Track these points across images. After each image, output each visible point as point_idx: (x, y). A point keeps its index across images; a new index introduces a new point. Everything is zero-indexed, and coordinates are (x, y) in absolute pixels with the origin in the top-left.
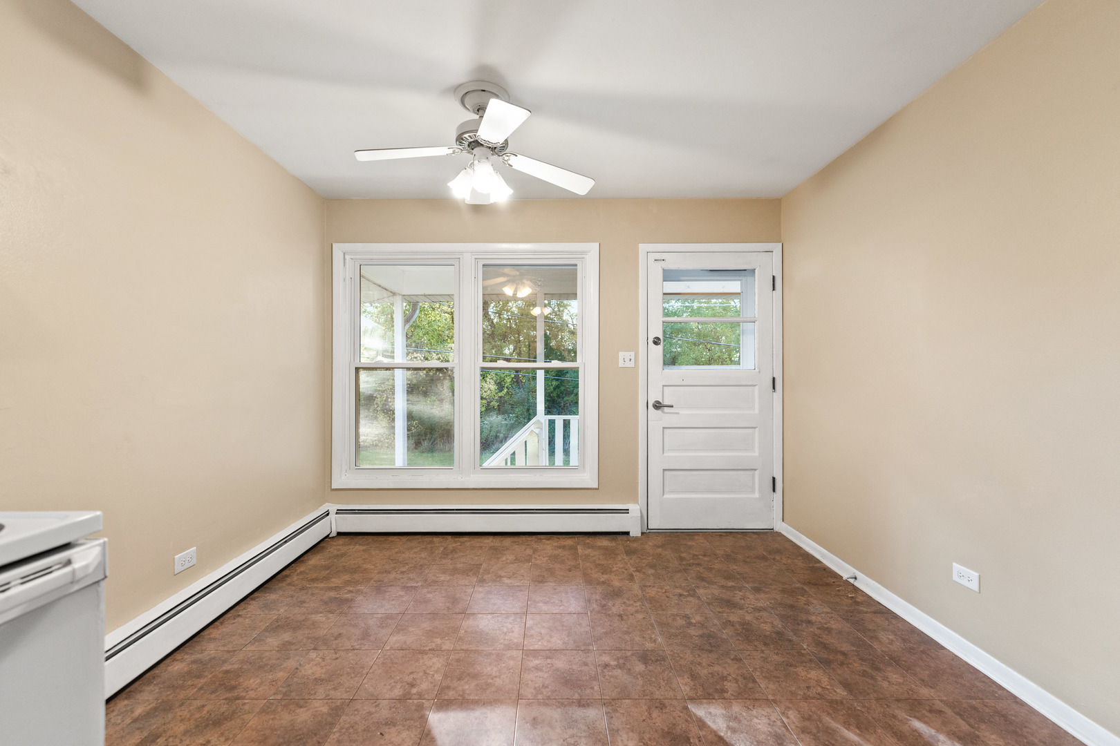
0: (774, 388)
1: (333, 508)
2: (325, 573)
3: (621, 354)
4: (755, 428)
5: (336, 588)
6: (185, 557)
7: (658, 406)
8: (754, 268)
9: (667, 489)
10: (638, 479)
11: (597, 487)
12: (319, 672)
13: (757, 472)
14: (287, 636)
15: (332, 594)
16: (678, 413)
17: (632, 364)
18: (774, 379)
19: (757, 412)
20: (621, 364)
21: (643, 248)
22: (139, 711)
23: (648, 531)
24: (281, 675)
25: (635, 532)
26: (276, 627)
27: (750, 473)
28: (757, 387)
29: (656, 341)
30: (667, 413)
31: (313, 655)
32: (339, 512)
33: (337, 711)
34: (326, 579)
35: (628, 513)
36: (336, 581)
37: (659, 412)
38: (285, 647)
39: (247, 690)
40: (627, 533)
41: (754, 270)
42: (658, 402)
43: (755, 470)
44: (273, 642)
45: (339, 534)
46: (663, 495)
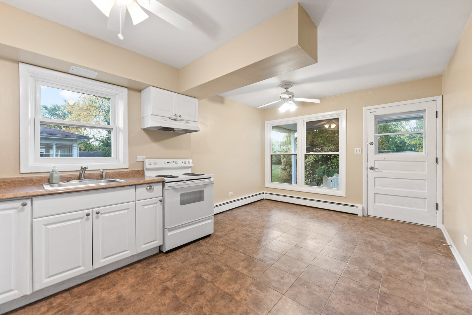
0: (437, 163)
1: (265, 192)
2: (259, 206)
3: (356, 149)
4: (426, 180)
5: (260, 209)
6: (231, 193)
7: (372, 169)
8: (425, 109)
9: (376, 201)
10: (363, 196)
11: (345, 196)
12: (250, 219)
13: (426, 200)
14: (247, 213)
15: (259, 209)
16: (382, 172)
17: (360, 153)
18: (437, 158)
19: (426, 173)
20: (355, 152)
21: (365, 108)
22: (222, 216)
23: (367, 216)
24: (243, 218)
25: (360, 214)
26: (246, 211)
27: (423, 200)
28: (426, 162)
29: (371, 144)
30: (377, 171)
31: (250, 217)
32: (266, 193)
33: (250, 224)
34: (259, 207)
35: (357, 207)
36: (261, 207)
37: (372, 171)
38: (246, 215)
39: (237, 218)
40: (357, 215)
41: (425, 110)
42: (373, 167)
43: (426, 199)
44: (244, 213)
45: (266, 199)
46: (375, 203)
